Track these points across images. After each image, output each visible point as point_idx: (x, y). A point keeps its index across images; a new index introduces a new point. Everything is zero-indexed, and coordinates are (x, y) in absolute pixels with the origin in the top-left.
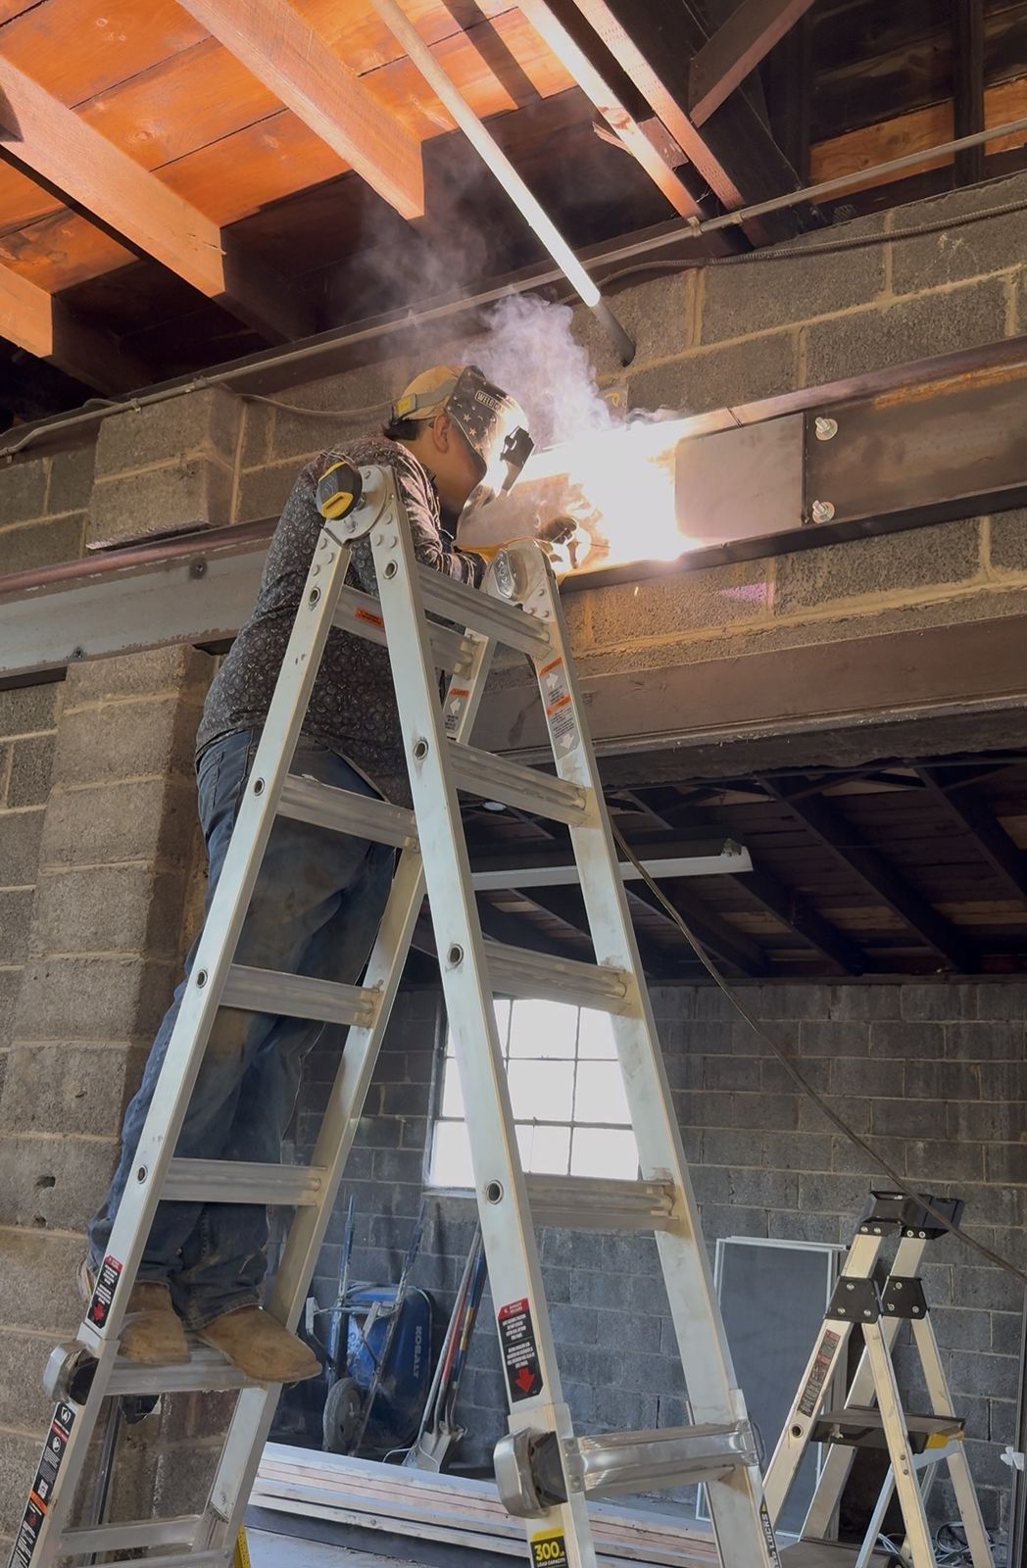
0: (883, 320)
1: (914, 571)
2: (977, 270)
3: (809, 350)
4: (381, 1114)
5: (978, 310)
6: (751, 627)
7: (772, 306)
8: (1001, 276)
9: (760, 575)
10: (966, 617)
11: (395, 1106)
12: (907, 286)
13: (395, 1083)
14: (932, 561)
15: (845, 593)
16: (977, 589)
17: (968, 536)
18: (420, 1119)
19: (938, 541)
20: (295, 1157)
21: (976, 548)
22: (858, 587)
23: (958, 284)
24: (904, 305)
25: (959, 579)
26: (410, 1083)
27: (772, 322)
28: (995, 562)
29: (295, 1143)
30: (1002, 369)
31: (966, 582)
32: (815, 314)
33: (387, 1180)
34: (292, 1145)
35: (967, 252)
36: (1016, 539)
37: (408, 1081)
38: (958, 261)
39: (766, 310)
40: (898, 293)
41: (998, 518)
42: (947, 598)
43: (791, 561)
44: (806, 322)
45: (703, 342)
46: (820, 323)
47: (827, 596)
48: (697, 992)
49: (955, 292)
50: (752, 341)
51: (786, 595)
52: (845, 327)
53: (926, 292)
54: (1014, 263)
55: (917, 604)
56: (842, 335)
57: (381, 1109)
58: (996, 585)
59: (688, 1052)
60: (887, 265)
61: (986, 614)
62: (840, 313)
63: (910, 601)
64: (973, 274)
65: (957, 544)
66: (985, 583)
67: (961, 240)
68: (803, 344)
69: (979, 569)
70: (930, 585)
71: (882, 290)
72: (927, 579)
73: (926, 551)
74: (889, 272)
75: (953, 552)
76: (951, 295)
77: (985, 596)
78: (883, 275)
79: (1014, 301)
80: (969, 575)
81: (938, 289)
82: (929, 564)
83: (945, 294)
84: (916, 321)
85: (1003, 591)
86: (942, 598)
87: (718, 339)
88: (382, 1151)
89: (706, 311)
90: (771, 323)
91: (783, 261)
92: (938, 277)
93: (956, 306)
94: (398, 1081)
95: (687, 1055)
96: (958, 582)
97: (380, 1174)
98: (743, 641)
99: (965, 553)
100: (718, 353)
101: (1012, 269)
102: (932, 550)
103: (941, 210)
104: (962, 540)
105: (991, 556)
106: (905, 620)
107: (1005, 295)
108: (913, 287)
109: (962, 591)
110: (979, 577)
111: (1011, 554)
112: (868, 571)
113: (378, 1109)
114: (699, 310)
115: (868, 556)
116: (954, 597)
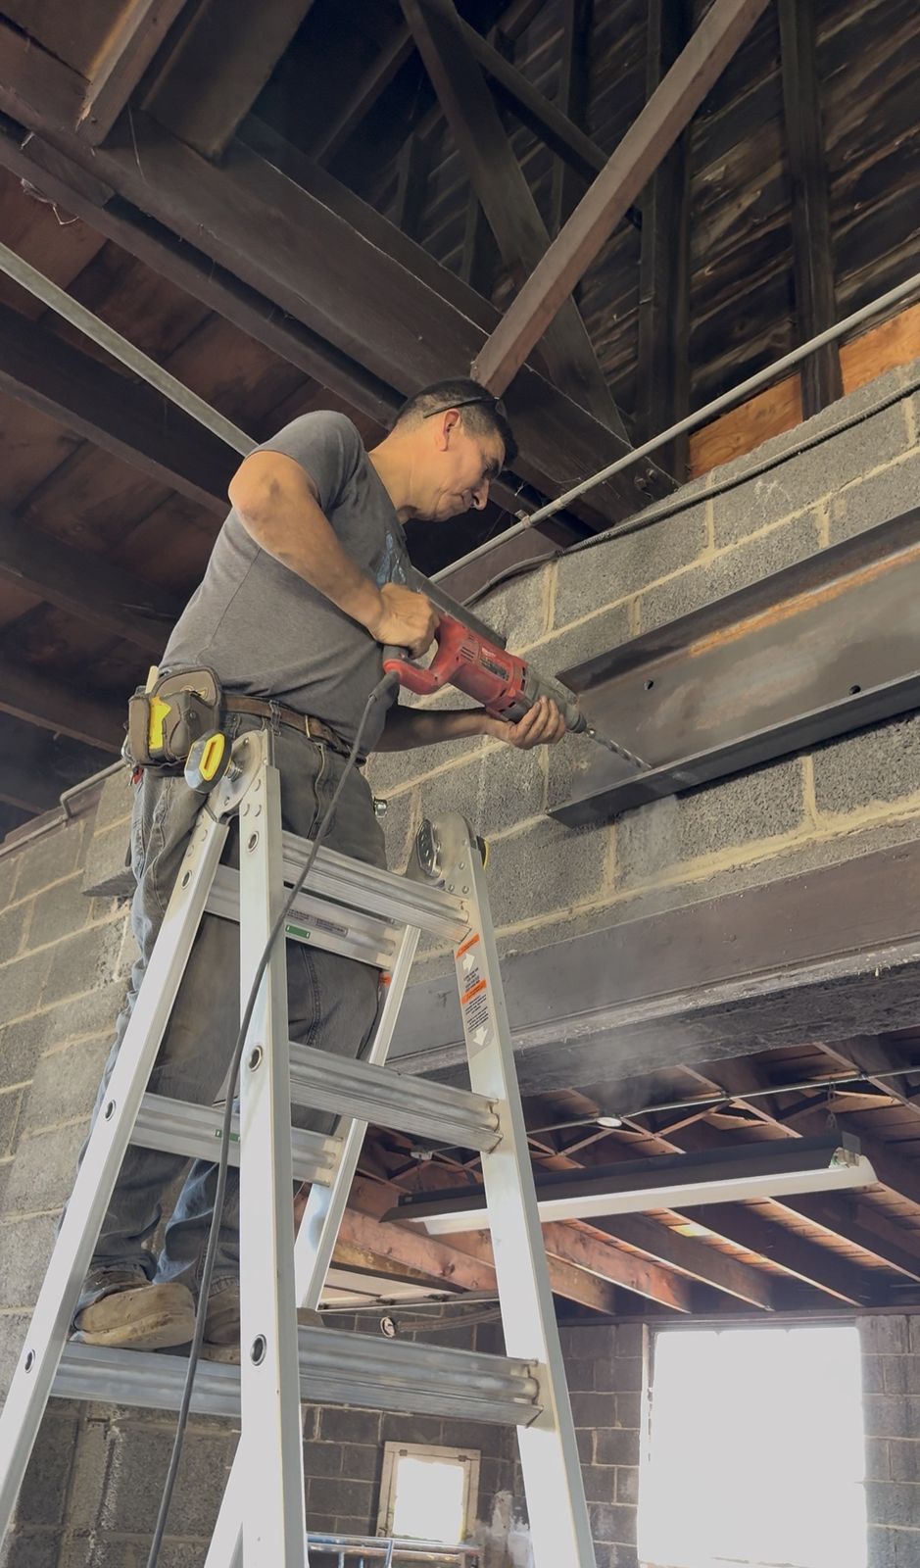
0: (707, 575)
1: (742, 827)
2: (791, 508)
3: (643, 618)
4: (594, 1464)
5: (793, 546)
6: (593, 905)
7: (611, 582)
8: (813, 508)
9: (602, 849)
10: (792, 871)
11: (607, 1455)
12: (728, 538)
13: (606, 1428)
14: (759, 814)
15: (678, 858)
16: (803, 839)
17: (792, 783)
18: (632, 1469)
19: (763, 791)
20: (514, 1510)
21: (800, 796)
22: (690, 851)
23: (774, 526)
24: (726, 558)
25: (786, 831)
26: (620, 1428)
27: (612, 597)
28: (820, 807)
29: (513, 1495)
30: (808, 595)
31: (792, 833)
32: (648, 582)
33: (604, 1540)
34: (510, 1496)
35: (781, 494)
36: (840, 778)
37: (619, 1427)
38: (773, 503)
39: (607, 586)
40: (720, 547)
41: (820, 759)
42: (774, 853)
43: (628, 830)
44: (638, 593)
45: (556, 627)
46: (652, 589)
47: (663, 864)
48: (908, 1321)
49: (772, 534)
50: (595, 618)
51: (626, 867)
52: (674, 589)
53: (745, 540)
54: (824, 493)
55: (746, 864)
56: (671, 597)
57: (594, 1457)
58: (823, 832)
59: (905, 1393)
60: (709, 522)
61: (814, 865)
62: (671, 576)
63: (738, 861)
64: (787, 512)
65: (781, 792)
66: (811, 833)
67: (775, 482)
68: (638, 611)
69: (804, 817)
70: (758, 841)
71: (706, 547)
72: (755, 834)
73: (752, 803)
74: (711, 529)
75: (778, 802)
76: (767, 538)
77: (813, 845)
78: (706, 532)
79: (827, 530)
80: (795, 825)
81: (756, 534)
82: (756, 817)
83: (761, 539)
84: (736, 570)
85: (829, 838)
86: (770, 854)
87: (567, 622)
88: (597, 1506)
89: (558, 597)
90: (610, 599)
91: (620, 539)
92: (755, 523)
93: (772, 547)
94: (609, 1426)
95: (905, 1395)
96: (785, 834)
97: (596, 1533)
98: (587, 921)
99: (789, 801)
100: (568, 635)
101: (823, 500)
102: (758, 801)
103: (757, 458)
104: (786, 786)
105: (817, 801)
106: (734, 882)
107: (818, 527)
108: (733, 537)
109: (788, 844)
110: (805, 825)
111: (835, 796)
112: (699, 832)
113: (591, 1459)
114: (552, 597)
115: (698, 816)
116: (781, 851)
